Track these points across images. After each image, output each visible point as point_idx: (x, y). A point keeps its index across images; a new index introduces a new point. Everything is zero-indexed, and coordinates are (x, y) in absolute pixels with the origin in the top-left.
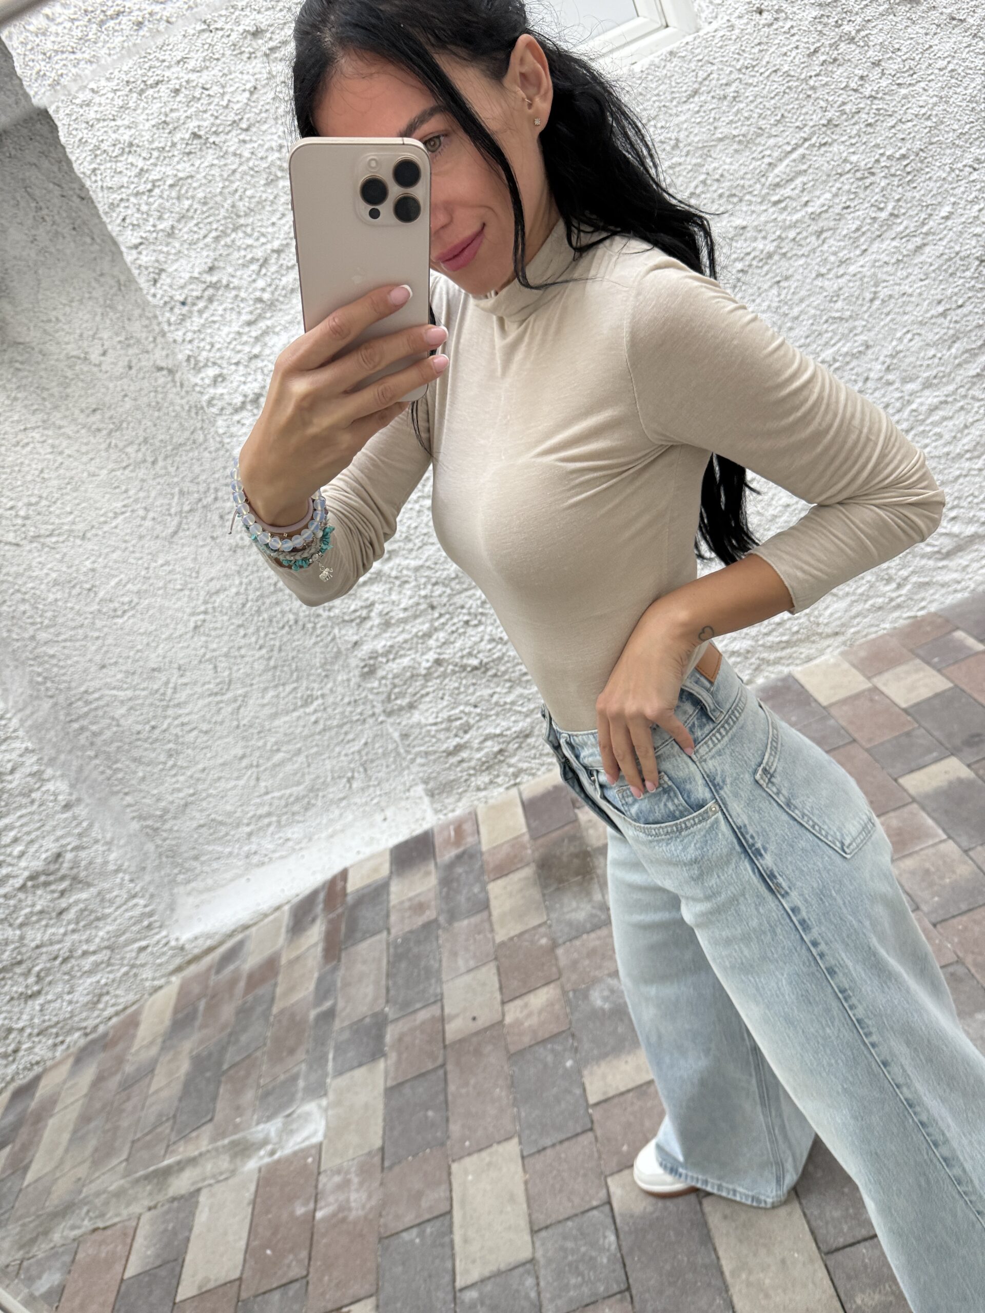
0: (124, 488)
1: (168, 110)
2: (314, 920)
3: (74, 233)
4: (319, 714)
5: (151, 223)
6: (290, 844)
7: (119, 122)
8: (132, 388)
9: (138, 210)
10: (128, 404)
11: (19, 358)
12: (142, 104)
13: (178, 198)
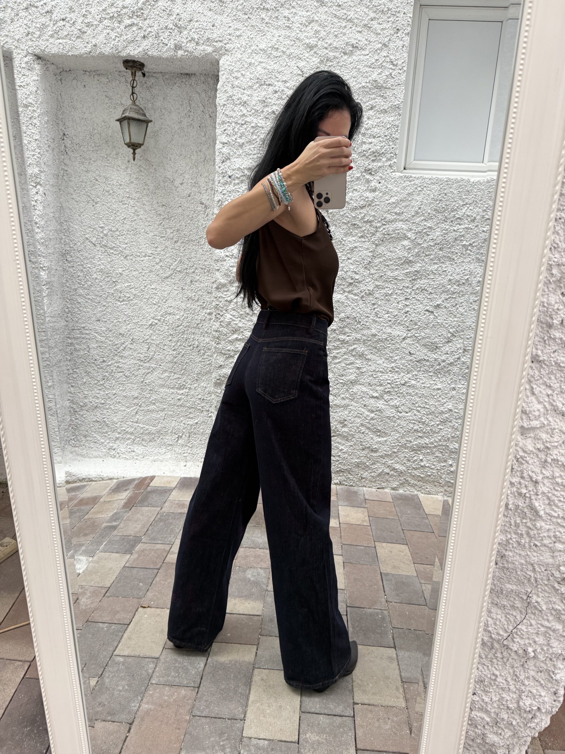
0: (156, 245)
1: (268, 97)
2: (126, 490)
3: (199, 128)
4: (183, 397)
5: (235, 137)
6: (134, 454)
7: (245, 92)
8: (185, 205)
9: (233, 129)
10: (180, 210)
11: (144, 167)
12: (259, 90)
13: (252, 133)
